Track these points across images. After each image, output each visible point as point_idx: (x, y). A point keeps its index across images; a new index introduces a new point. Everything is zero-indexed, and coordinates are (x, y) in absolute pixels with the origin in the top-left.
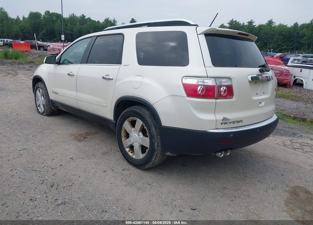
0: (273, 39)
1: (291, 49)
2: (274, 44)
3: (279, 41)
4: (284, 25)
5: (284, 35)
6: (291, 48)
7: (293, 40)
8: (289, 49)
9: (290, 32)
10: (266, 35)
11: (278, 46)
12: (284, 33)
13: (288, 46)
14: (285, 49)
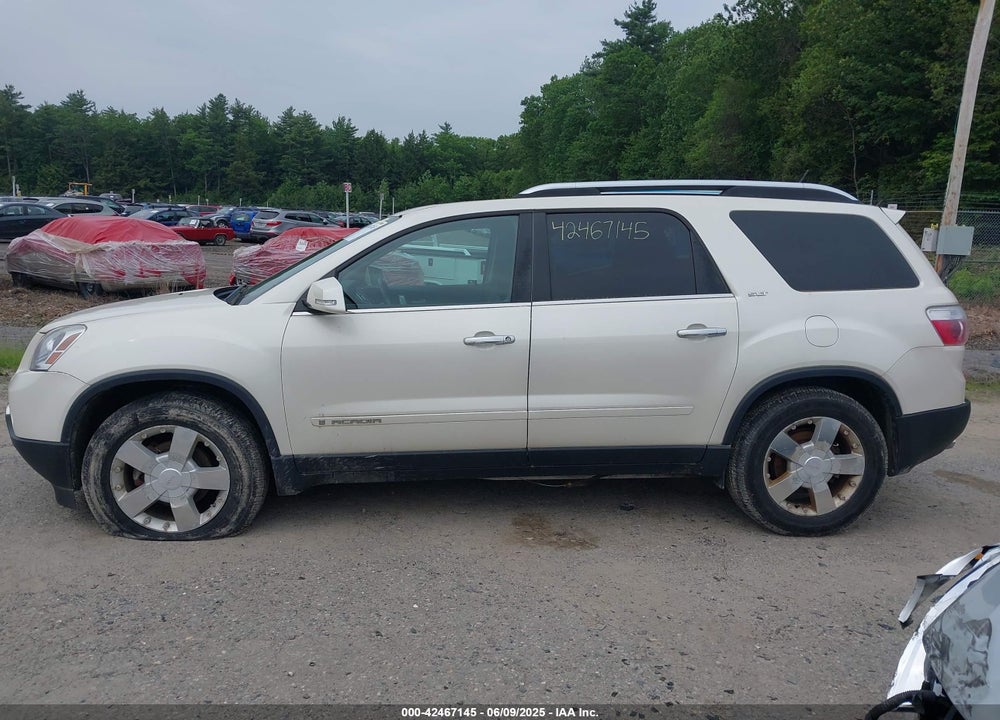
0: (102, 155)
1: (164, 188)
2: (106, 171)
3: (122, 165)
4: (127, 112)
5: (132, 145)
6: (164, 184)
7: (165, 162)
8: (159, 188)
9: (150, 138)
10: (76, 142)
11: (124, 177)
12: (134, 140)
13: (153, 180)
14: (147, 188)
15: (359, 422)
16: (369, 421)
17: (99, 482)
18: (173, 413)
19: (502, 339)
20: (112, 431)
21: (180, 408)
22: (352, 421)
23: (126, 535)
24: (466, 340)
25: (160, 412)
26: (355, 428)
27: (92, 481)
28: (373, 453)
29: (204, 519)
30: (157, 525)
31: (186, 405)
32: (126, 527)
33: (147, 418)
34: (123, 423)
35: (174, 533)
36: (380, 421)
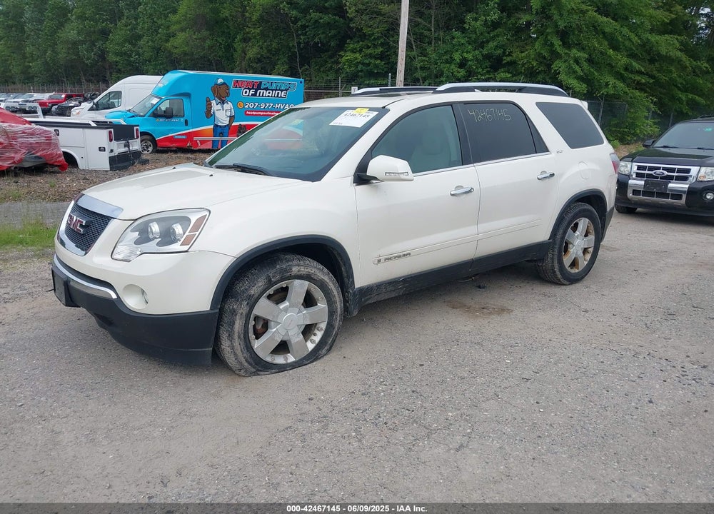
15: (399, 257)
16: (404, 255)
17: (242, 336)
18: (295, 270)
19: (467, 190)
20: (252, 292)
21: (299, 265)
22: (395, 257)
23: (262, 373)
24: (452, 193)
25: (286, 271)
26: (397, 261)
27: (236, 336)
28: (401, 278)
29: (311, 346)
30: (280, 360)
31: (302, 263)
32: (260, 366)
33: (278, 277)
34: (260, 284)
35: (293, 362)
36: (409, 254)
